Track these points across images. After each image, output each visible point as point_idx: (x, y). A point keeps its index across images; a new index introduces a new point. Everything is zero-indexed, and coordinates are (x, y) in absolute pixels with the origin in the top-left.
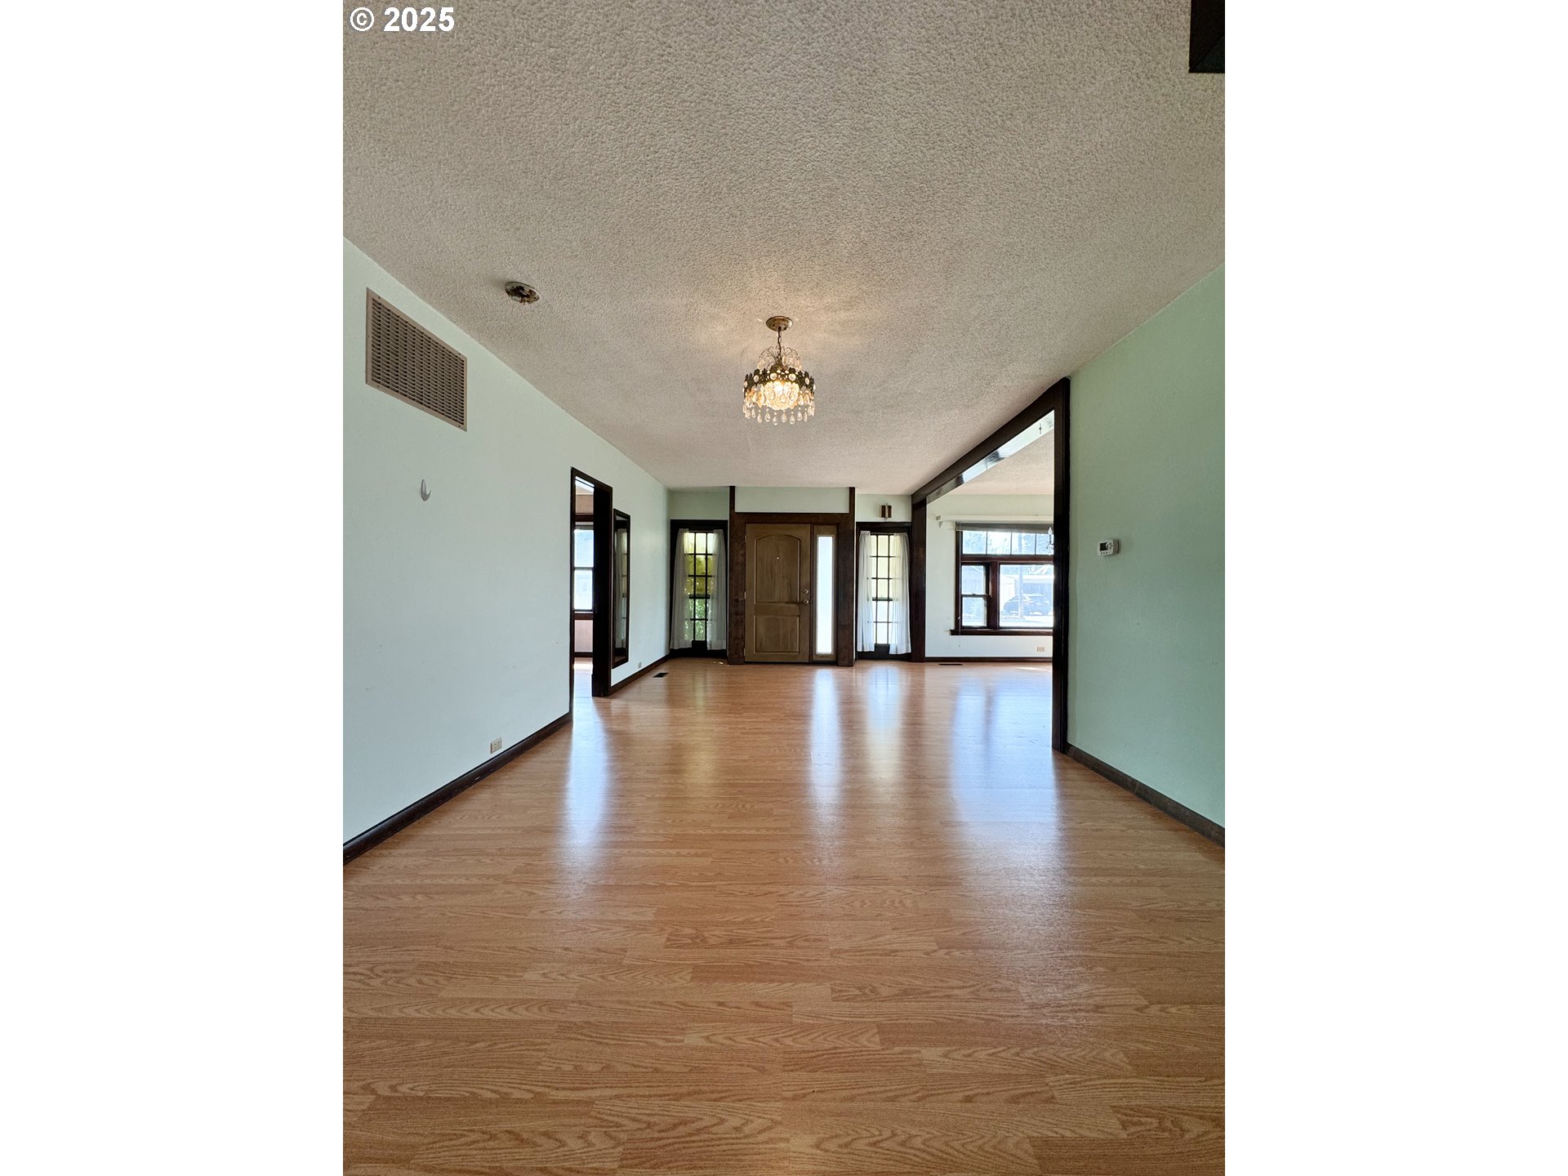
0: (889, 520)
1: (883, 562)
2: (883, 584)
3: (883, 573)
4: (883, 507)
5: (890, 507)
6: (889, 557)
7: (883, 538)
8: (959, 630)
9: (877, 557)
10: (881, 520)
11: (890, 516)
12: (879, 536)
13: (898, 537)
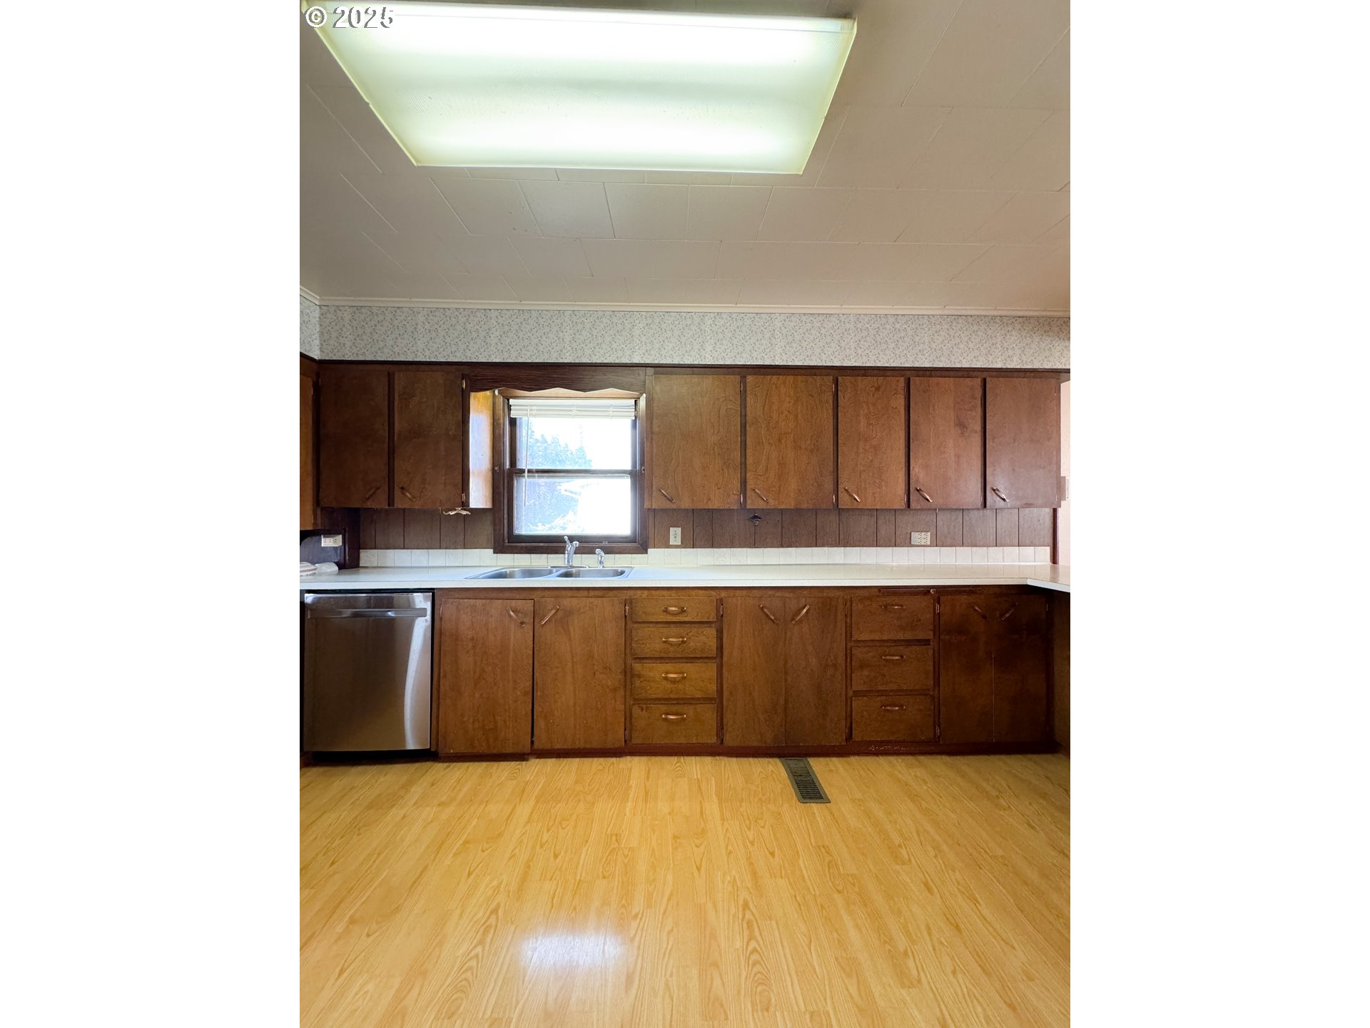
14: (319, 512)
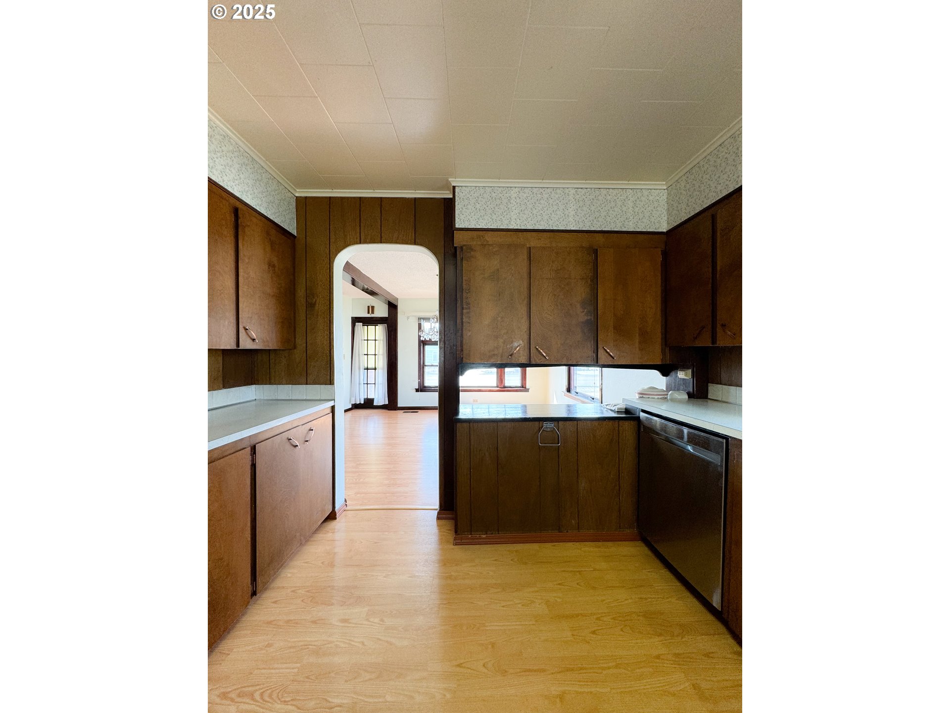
0: (373, 316)
1: (372, 343)
2: (372, 358)
3: (371, 351)
4: (369, 307)
5: (373, 307)
6: (375, 340)
7: (371, 328)
8: (422, 389)
9: (367, 340)
10: (369, 316)
11: (373, 312)
12: (369, 327)
13: (381, 327)
14: (667, 350)
